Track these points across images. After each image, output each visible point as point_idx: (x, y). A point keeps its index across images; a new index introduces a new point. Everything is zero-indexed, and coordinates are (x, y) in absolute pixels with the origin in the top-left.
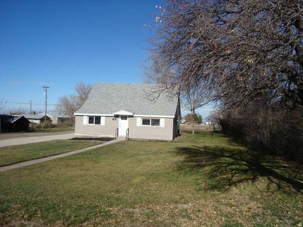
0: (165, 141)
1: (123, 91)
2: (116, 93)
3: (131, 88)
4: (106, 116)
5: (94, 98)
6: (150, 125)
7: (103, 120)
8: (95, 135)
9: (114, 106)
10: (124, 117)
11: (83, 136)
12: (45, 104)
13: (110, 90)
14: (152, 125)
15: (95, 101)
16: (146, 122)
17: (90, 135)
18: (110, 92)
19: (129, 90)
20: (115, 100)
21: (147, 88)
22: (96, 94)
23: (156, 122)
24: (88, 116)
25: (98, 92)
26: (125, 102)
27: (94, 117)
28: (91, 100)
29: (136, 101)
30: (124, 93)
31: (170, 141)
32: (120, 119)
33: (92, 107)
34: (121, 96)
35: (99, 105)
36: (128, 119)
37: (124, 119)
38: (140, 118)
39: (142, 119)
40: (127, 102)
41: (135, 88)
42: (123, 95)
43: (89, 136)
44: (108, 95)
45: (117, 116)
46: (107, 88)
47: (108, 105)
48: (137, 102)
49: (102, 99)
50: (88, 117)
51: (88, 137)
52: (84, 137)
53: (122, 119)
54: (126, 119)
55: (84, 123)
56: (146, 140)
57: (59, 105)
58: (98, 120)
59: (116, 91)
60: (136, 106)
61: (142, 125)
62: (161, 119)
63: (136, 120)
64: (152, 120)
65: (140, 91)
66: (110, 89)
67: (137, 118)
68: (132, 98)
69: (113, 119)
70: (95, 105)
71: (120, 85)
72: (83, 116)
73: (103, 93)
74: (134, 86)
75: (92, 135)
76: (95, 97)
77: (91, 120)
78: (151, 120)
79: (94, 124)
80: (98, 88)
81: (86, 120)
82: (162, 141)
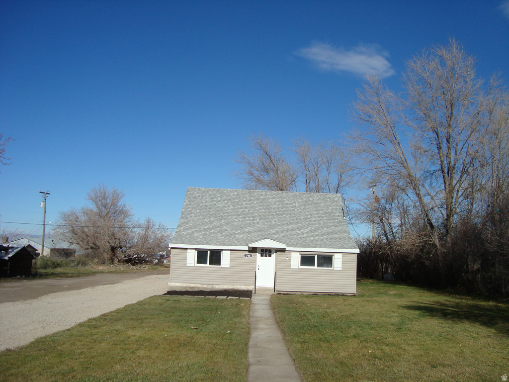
0: (343, 295)
1: (244, 203)
2: (231, 207)
3: (258, 199)
4: (231, 250)
5: (193, 215)
6: (314, 265)
7: (225, 257)
8: (211, 286)
9: (236, 231)
10: (266, 252)
11: (186, 287)
12: (43, 223)
13: (220, 201)
14: (318, 266)
15: (196, 221)
16: (307, 260)
17: (199, 286)
18: (220, 204)
19: (255, 203)
20: (234, 221)
21: (285, 198)
22: (195, 208)
23: (326, 260)
24: (196, 249)
25: (199, 205)
26: (254, 223)
27: (209, 252)
28: (187, 219)
29: (273, 222)
30: (246, 208)
31: (351, 294)
32: (258, 255)
33: (195, 233)
34: (242, 213)
35: (208, 228)
36: (274, 256)
37: (266, 256)
38: (298, 253)
39: (300, 256)
40: (258, 223)
41: (264, 199)
42: (247, 210)
43: (198, 288)
44: (218, 211)
45: (253, 250)
46: (212, 198)
47: (226, 230)
48: (276, 224)
49: (209, 217)
50: (196, 252)
51: (196, 290)
52: (189, 290)
53: (262, 256)
54: (270, 256)
55: (188, 262)
56: (308, 293)
57: (59, 227)
58: (216, 257)
59: (230, 203)
60: (277, 231)
61: (301, 265)
62: (335, 254)
63: (290, 257)
64: (318, 256)
65: (275, 204)
66: (219, 199)
67: (292, 253)
68: (265, 217)
69: (245, 255)
70: (200, 229)
71: (236, 193)
72: (187, 249)
73: (206, 206)
74: (262, 195)
75: (205, 286)
76: (195, 214)
77: (202, 256)
78: (316, 256)
79: (208, 265)
80: (196, 198)
81: (192, 257)
82: (337, 295)
